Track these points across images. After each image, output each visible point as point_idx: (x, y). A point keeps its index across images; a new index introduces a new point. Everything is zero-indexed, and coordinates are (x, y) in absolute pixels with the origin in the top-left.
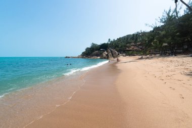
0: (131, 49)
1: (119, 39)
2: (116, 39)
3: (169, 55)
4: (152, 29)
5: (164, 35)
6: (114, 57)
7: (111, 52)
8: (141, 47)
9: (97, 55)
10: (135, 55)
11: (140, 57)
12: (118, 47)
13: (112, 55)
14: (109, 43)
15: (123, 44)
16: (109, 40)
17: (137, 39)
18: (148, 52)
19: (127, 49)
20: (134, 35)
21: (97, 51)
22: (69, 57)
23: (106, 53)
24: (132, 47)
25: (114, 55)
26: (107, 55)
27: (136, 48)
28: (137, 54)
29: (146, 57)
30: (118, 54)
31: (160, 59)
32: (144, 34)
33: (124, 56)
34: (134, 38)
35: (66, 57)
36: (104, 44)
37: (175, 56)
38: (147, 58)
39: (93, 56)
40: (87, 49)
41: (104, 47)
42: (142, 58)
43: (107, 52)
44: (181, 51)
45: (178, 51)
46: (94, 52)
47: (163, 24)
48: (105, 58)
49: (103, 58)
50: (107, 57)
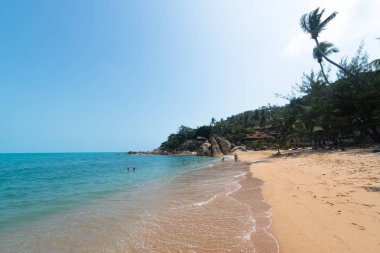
0: (255, 136)
1: (232, 119)
2: (225, 119)
3: (331, 149)
4: (288, 102)
5: (311, 113)
6: (225, 153)
7: (219, 142)
8: (273, 133)
9: (191, 149)
10: (264, 149)
11: (275, 152)
12: (230, 133)
13: (220, 147)
14: (213, 125)
15: (240, 127)
16: (213, 120)
17: (264, 119)
18: (288, 144)
19: (248, 136)
20: (257, 111)
21: (190, 141)
22: (135, 153)
23: (209, 145)
24: (258, 133)
25: (224, 148)
26: (210, 148)
27: (264, 135)
28: (269, 147)
29: (287, 152)
30: (232, 147)
31: (315, 156)
32: (275, 110)
33: (243, 150)
34: (259, 116)
35: (130, 153)
36: (204, 127)
37: (343, 150)
38: (289, 155)
39: (182, 150)
40: (172, 137)
41: (204, 132)
42: (278, 155)
43: (210, 142)
44: (352, 140)
45: (346, 140)
46: (183, 143)
47: (306, 94)
48: (206, 154)
49: (201, 154)
50: (211, 153)
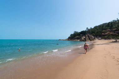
0: (106, 34)
1: (96, 27)
6: (91, 40)
7: (88, 36)
9: (78, 39)
10: (110, 39)
12: (94, 33)
13: (89, 38)
14: (87, 30)
16: (87, 28)
19: (103, 34)
21: (78, 36)
22: (61, 40)
23: (84, 37)
24: (108, 32)
25: (91, 39)
26: (85, 39)
27: (112, 33)
28: (113, 38)
30: (94, 38)
33: (99, 39)
35: (59, 40)
36: (83, 31)
39: (75, 39)
40: (71, 35)
41: (83, 33)
46: (76, 37)
48: (83, 41)
49: (81, 41)
50: (85, 40)
